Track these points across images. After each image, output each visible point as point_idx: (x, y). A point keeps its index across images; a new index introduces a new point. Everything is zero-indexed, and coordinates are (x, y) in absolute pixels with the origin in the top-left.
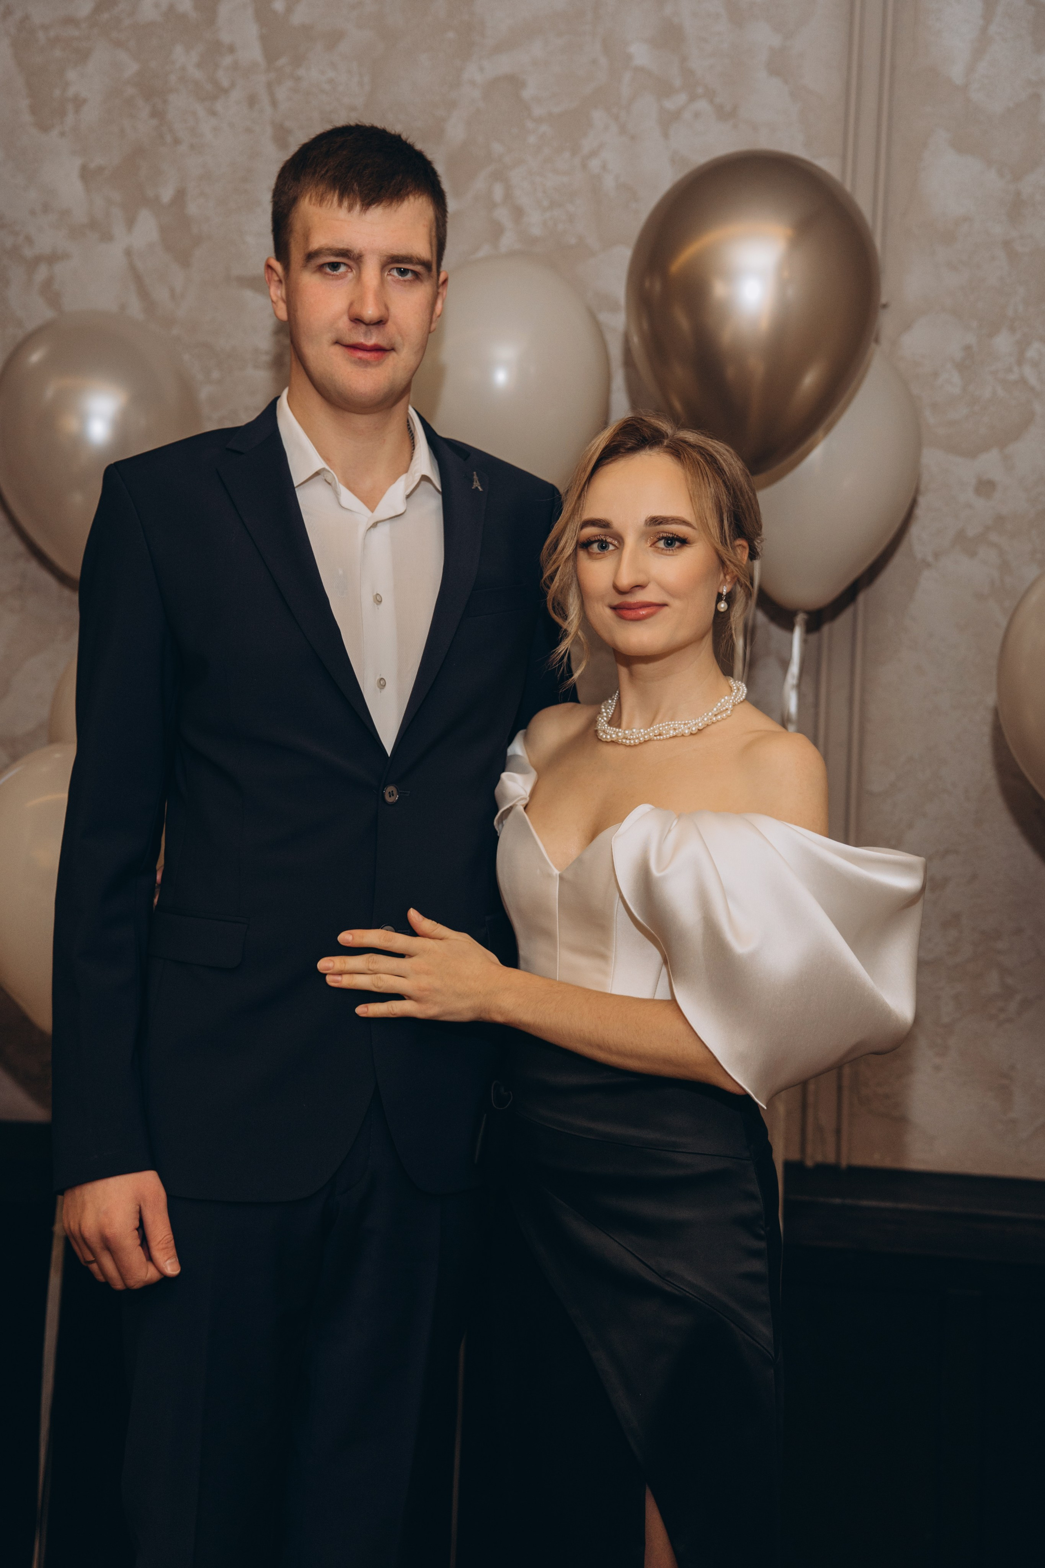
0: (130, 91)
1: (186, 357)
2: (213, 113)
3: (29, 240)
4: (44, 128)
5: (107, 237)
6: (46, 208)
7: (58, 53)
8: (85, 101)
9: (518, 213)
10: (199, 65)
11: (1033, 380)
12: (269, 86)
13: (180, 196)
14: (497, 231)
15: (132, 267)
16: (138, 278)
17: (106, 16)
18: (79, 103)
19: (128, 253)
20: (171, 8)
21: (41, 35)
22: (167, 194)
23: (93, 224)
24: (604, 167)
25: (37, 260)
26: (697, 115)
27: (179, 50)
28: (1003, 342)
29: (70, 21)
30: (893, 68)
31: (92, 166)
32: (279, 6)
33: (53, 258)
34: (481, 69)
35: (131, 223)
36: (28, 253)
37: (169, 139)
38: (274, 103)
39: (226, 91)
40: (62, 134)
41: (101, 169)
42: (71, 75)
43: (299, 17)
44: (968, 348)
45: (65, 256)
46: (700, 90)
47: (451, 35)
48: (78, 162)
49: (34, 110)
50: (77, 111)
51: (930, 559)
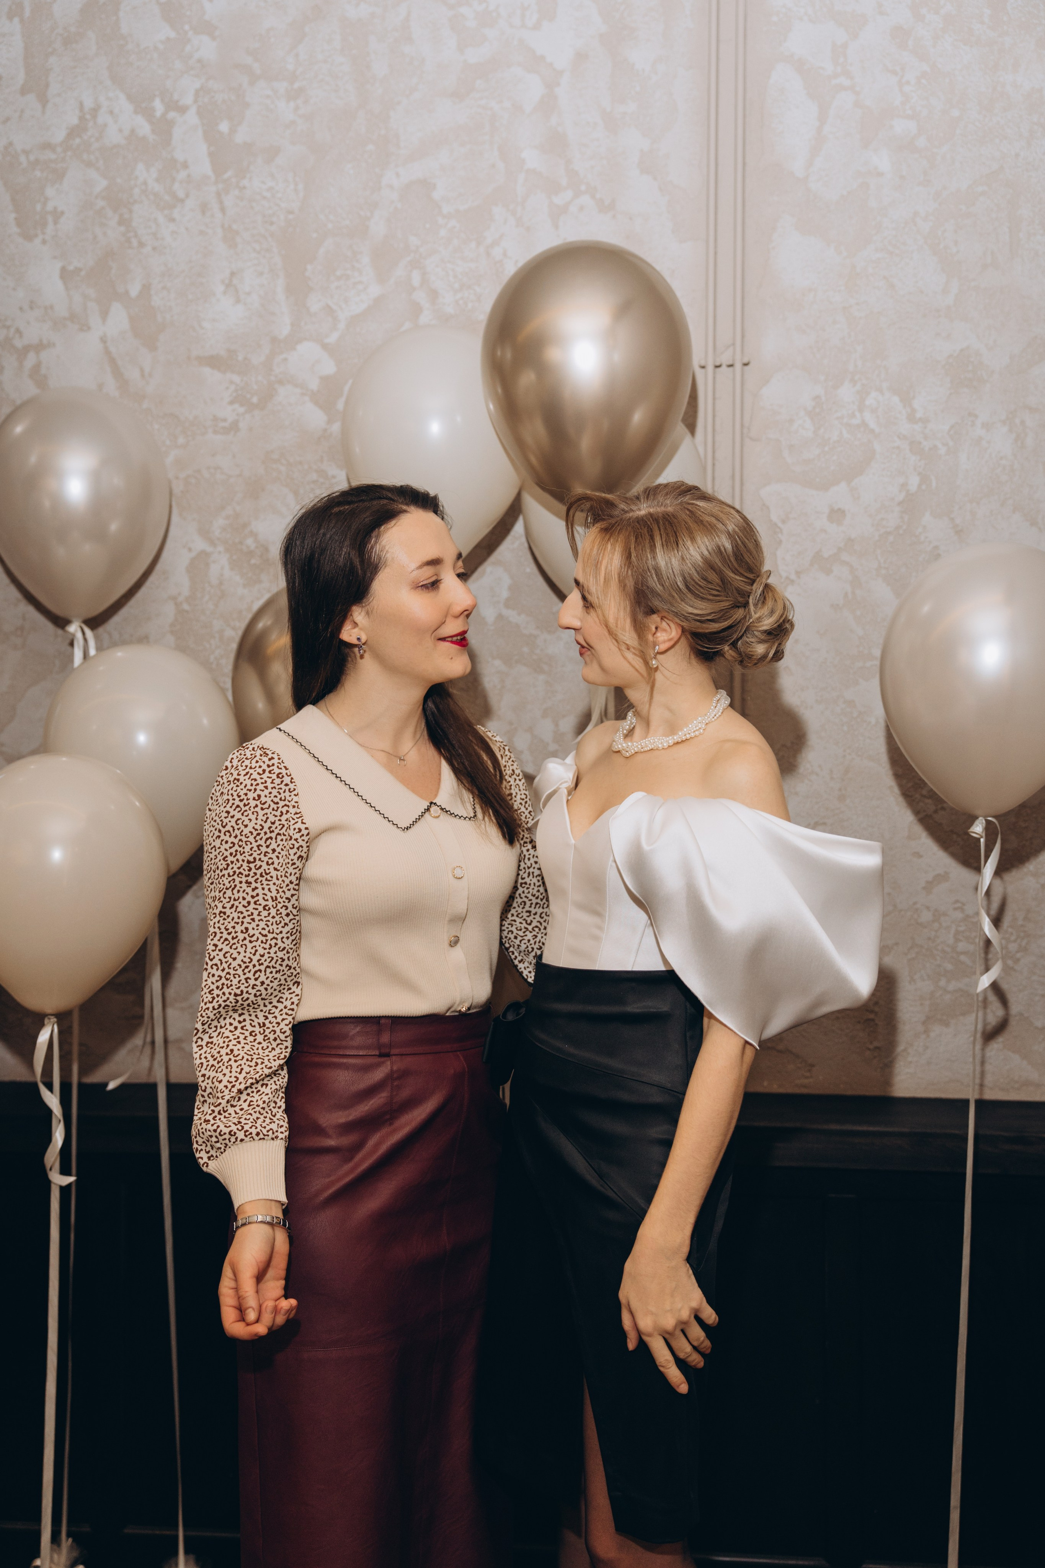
0: (101, 203)
1: (156, 426)
2: (173, 220)
3: (18, 331)
4: (29, 238)
5: (85, 327)
6: (32, 305)
7: (38, 174)
8: (62, 213)
9: (434, 295)
10: (157, 180)
11: (872, 425)
12: (218, 194)
13: (146, 288)
14: (417, 310)
15: (107, 352)
16: (112, 361)
17: (78, 141)
18: (57, 215)
19: (103, 340)
20: (133, 131)
21: (23, 158)
22: (134, 290)
23: (73, 317)
24: (505, 254)
25: (27, 349)
26: (581, 208)
27: (140, 166)
28: (846, 393)
29: (47, 146)
30: (744, 164)
31: (71, 268)
32: (224, 127)
33: (39, 347)
34: (398, 175)
35: (104, 314)
36: (18, 343)
37: (135, 242)
38: (223, 210)
39: (182, 201)
40: (44, 242)
41: (78, 270)
42: (50, 192)
43: (240, 137)
44: (817, 397)
45: (51, 345)
46: (583, 188)
47: (371, 147)
48: (58, 265)
49: (19, 223)
50: (56, 223)
51: (793, 577)
